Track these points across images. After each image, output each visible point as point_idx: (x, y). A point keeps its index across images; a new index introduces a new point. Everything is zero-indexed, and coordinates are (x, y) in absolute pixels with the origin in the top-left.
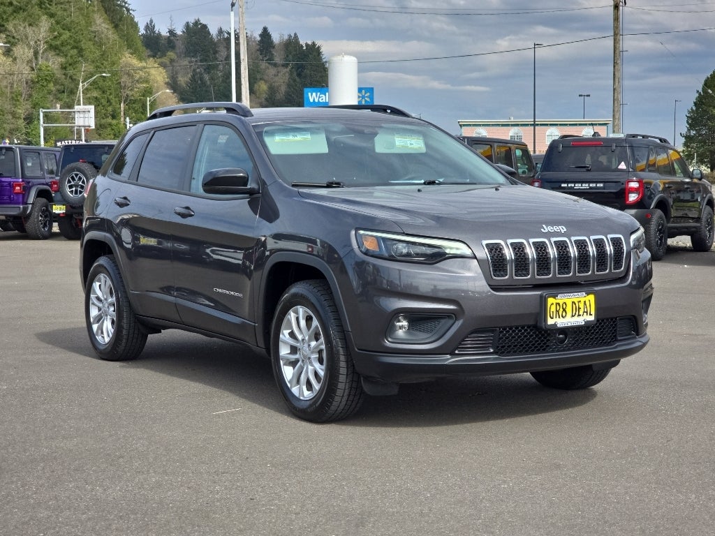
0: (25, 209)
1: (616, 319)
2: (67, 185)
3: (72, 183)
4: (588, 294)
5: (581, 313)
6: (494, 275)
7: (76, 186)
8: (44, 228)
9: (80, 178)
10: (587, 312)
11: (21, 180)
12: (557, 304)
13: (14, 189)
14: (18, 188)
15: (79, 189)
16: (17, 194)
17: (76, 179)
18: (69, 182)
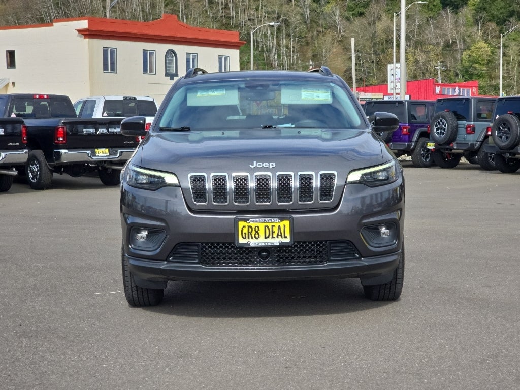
0: (409, 146)
1: (326, 242)
2: (435, 128)
3: (438, 127)
4: (282, 220)
5: (275, 235)
6: (195, 201)
7: (441, 129)
8: (426, 159)
9: (443, 123)
10: (281, 235)
11: (407, 125)
12: (249, 227)
13: (403, 131)
14: (405, 130)
15: (442, 131)
16: (405, 134)
17: (441, 124)
18: (436, 126)
